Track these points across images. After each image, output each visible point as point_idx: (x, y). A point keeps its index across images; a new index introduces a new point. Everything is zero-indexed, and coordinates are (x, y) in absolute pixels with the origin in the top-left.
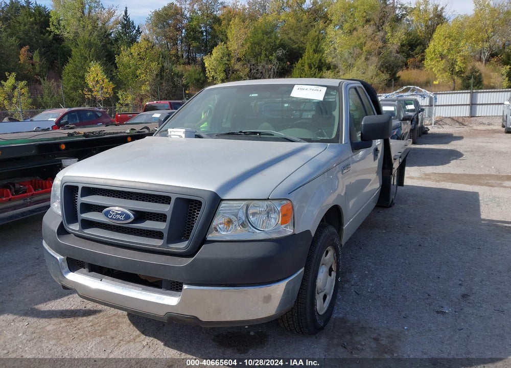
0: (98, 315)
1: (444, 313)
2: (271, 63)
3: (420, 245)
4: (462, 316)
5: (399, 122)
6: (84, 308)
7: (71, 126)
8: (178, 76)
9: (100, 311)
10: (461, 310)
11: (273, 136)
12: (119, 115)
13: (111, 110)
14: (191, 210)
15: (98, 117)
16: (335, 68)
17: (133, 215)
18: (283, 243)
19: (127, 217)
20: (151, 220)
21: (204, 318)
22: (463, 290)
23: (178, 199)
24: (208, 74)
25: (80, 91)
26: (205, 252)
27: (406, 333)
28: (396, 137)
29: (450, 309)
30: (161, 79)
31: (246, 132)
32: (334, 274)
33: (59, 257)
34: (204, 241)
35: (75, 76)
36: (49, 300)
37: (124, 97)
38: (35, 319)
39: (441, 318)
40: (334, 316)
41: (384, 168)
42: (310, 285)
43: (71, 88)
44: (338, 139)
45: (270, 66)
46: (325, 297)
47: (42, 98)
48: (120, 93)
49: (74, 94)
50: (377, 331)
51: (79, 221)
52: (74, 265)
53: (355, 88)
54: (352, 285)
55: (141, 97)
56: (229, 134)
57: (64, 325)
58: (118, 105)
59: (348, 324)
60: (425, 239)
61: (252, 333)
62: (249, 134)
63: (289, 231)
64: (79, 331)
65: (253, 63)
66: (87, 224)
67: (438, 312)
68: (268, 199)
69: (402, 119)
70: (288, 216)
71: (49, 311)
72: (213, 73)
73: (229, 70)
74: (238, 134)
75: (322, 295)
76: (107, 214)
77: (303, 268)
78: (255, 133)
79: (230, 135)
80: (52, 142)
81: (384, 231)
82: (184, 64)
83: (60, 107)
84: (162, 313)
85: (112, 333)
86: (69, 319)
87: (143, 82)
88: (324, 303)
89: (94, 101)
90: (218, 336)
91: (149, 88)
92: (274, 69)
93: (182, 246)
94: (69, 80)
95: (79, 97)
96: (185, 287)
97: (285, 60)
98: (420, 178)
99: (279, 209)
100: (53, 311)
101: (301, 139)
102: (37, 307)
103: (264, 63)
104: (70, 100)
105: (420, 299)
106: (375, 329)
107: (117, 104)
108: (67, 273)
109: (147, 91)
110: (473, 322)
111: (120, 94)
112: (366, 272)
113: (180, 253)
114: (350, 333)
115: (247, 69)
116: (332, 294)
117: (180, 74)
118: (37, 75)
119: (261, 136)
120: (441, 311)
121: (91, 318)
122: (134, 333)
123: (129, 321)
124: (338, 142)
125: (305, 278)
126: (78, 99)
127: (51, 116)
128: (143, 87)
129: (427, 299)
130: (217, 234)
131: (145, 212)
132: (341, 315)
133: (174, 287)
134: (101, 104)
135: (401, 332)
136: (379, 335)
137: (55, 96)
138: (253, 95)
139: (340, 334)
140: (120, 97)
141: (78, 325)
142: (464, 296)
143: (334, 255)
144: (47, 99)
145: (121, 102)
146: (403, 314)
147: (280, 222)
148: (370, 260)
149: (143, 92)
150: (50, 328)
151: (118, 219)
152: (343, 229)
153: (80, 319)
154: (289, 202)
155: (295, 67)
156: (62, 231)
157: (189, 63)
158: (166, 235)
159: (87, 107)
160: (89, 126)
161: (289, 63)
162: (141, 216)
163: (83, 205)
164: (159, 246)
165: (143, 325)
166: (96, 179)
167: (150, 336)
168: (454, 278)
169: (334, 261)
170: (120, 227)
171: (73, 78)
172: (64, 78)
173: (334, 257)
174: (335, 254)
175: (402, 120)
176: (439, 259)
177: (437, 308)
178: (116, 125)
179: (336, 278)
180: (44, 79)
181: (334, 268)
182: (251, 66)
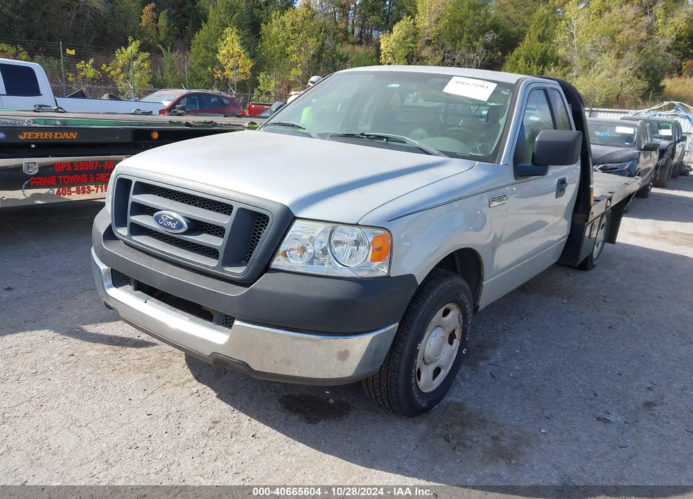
0: (151, 348)
1: (607, 421)
2: (475, 52)
3: (610, 327)
4: (634, 430)
5: (637, 151)
6: (137, 338)
7: (179, 111)
8: (341, 60)
9: (154, 344)
10: (636, 421)
11: (404, 145)
12: (253, 106)
13: (246, 98)
14: (257, 227)
15: (225, 105)
16: (565, 66)
17: (187, 223)
18: (369, 286)
19: (180, 226)
20: (209, 233)
21: (256, 366)
22: (650, 396)
23: (241, 210)
24: (383, 59)
25: (209, 69)
26: (265, 283)
27: (542, 437)
28: (628, 173)
29: (619, 419)
30: (319, 61)
31: (369, 135)
32: (456, 342)
33: (103, 267)
34: (266, 268)
35: (206, 48)
36: (101, 321)
37: (266, 81)
38: (78, 341)
39: (600, 427)
40: (448, 399)
41: (576, 210)
42: (407, 348)
43: (200, 65)
44: (495, 158)
45: (472, 55)
46: (437, 371)
47: (162, 75)
48: (262, 75)
49: (203, 71)
50: (500, 429)
51: (128, 225)
52: (119, 279)
53: (545, 91)
54: (490, 364)
55: (288, 84)
56: (347, 135)
57: (108, 352)
58: (256, 92)
59: (464, 413)
60: (623, 320)
61: (331, 401)
62: (373, 138)
63: (384, 271)
64: (122, 363)
65: (449, 49)
66: (138, 230)
67: (599, 419)
68: (357, 225)
69: (643, 147)
70: (384, 250)
71: (97, 334)
72: (390, 59)
73: (413, 56)
74: (359, 137)
75: (432, 368)
76: (157, 219)
77: (397, 324)
78: (381, 138)
79: (349, 137)
80: (143, 127)
81: (565, 301)
82: (353, 44)
83: (181, 88)
84: (207, 352)
85: (160, 372)
86: (117, 348)
87: (294, 65)
88: (434, 378)
89: (225, 84)
90: (287, 397)
91: (300, 73)
92: (477, 60)
93: (238, 271)
94: (198, 53)
95: (208, 76)
96: (237, 323)
97: (496, 49)
98: (650, 236)
99: (371, 239)
100: (102, 335)
101: (441, 151)
102: (84, 327)
103: (463, 50)
104: (196, 80)
105: (580, 397)
106: (499, 426)
107: (256, 90)
108: (109, 287)
109: (298, 77)
110: (645, 440)
111: (261, 77)
112: (517, 351)
113: (237, 279)
114: (462, 424)
115: (439, 56)
116: (449, 368)
117: (345, 56)
118: (161, 43)
119: (390, 142)
120: (605, 419)
121: (141, 350)
122: (186, 376)
123: (185, 362)
124: (493, 162)
125: (398, 338)
126: (207, 80)
127: (166, 97)
128: (294, 71)
129: (591, 399)
130: (285, 262)
131: (203, 223)
132: (459, 400)
133: (227, 322)
134: (234, 89)
135: (534, 435)
136: (502, 433)
137: (178, 73)
138: (393, 85)
139: (448, 424)
140: (261, 81)
141: (124, 355)
142: (648, 405)
143: (459, 317)
144: (168, 76)
145: (261, 88)
146: (547, 413)
147: (369, 258)
148: (529, 336)
149: (292, 78)
150: (91, 353)
151: (170, 227)
152: (482, 285)
153: (128, 349)
154: (387, 232)
155: (508, 59)
156: (110, 235)
157: (360, 43)
158: (221, 254)
159: (215, 91)
160: (202, 114)
161: (500, 53)
162: (197, 226)
163: (134, 204)
164: (213, 268)
165: (201, 368)
166: (152, 173)
167: (203, 383)
168: (644, 378)
169: (459, 325)
170: (168, 236)
171: (204, 50)
172: (193, 49)
173: (459, 320)
174: (461, 316)
175: (643, 150)
176: (631, 350)
177: (600, 414)
178: (238, 117)
179: (459, 348)
180: (167, 50)
181: (458, 334)
182: (445, 52)
